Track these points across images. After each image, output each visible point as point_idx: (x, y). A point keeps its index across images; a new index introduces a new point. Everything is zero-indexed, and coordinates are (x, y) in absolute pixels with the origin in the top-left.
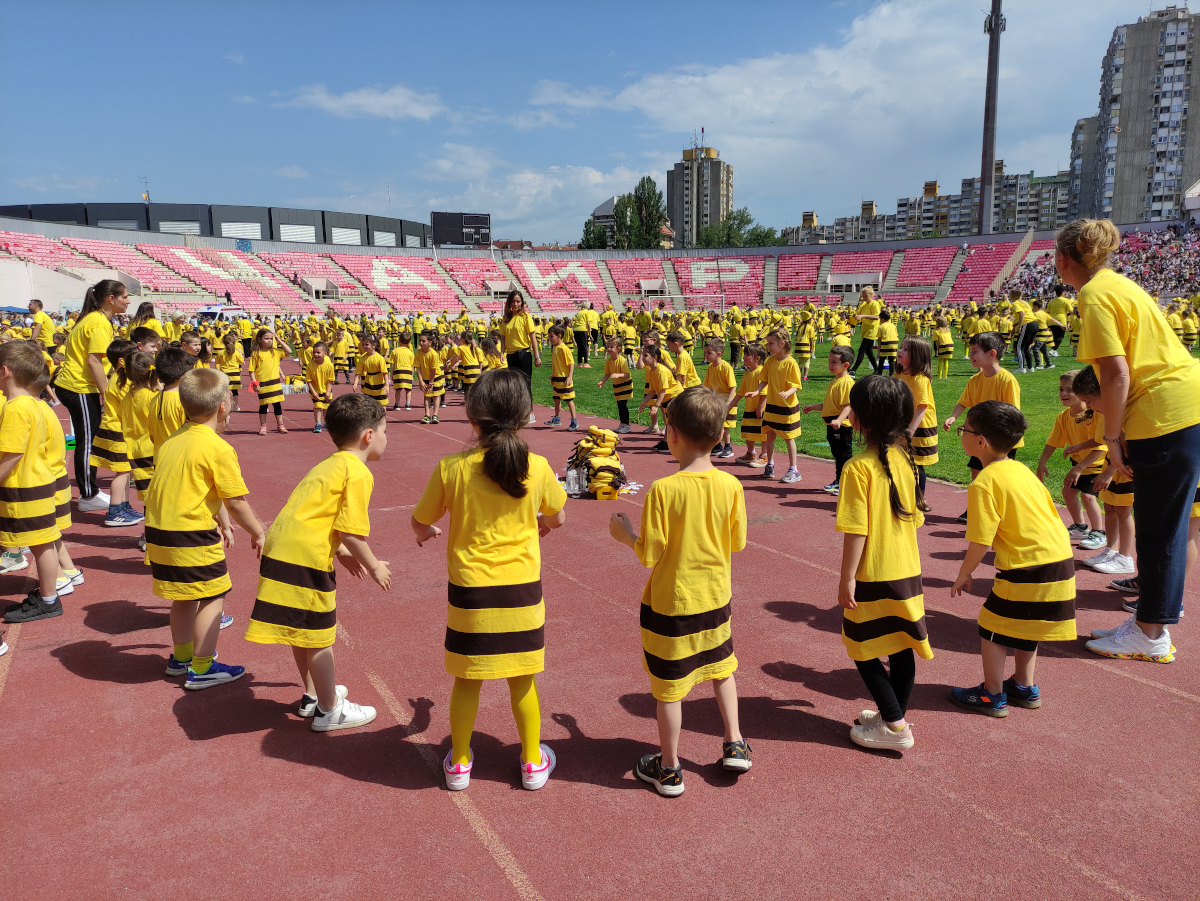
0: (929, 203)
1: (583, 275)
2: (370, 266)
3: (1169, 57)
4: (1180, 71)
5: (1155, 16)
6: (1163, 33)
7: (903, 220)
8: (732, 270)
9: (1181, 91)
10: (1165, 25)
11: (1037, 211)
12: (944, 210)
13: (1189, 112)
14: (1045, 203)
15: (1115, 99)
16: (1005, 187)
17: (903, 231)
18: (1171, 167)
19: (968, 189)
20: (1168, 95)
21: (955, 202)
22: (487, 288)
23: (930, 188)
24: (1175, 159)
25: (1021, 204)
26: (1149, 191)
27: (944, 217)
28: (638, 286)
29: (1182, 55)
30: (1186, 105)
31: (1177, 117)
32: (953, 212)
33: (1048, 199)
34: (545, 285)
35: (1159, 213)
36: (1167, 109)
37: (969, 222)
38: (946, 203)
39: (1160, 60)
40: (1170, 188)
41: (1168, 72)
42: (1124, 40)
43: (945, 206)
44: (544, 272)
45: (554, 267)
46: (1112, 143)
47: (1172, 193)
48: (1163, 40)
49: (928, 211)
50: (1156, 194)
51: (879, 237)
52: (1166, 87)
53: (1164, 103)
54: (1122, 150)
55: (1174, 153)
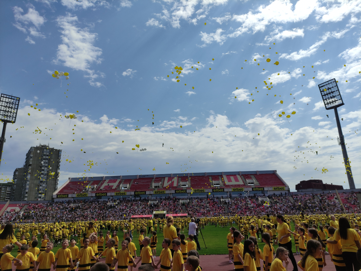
3: (44, 157)
4: (47, 161)
5: (41, 146)
6: (43, 151)
10: (44, 149)
15: (30, 165)
18: (44, 185)
20: (44, 166)
24: (45, 183)
26: (38, 191)
29: (47, 157)
31: (46, 172)
33: (4, 190)
35: (40, 197)
36: (43, 170)
39: (42, 158)
40: (43, 191)
42: (33, 150)
46: (29, 177)
48: (43, 153)
50: (40, 192)
53: (43, 168)
54: (31, 179)
55: (45, 181)
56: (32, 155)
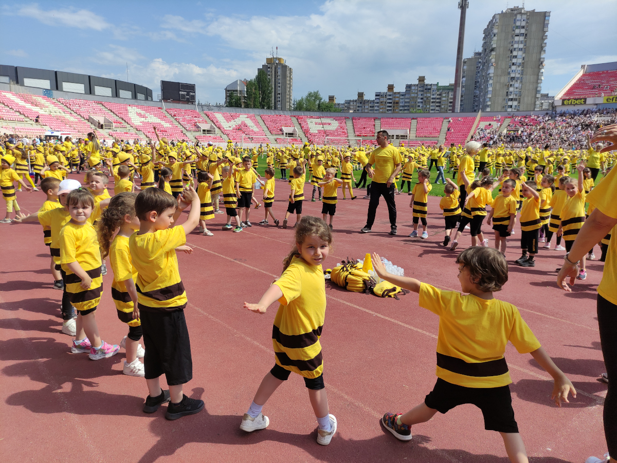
0: (390, 95)
1: (249, 122)
2: (126, 110)
3: (517, 31)
4: (522, 38)
5: (510, 11)
6: (515, 20)
7: (378, 103)
8: (329, 124)
9: (522, 49)
10: (516, 15)
11: (440, 102)
12: (397, 100)
13: (526, 59)
14: (444, 99)
15: (492, 50)
16: (426, 89)
17: (378, 108)
18: (517, 84)
19: (409, 89)
20: (516, 50)
21: (403, 95)
22: (198, 127)
23: (391, 87)
24: (519, 81)
25: (433, 98)
26: (507, 95)
27: (397, 103)
28: (281, 130)
29: (523, 31)
30: (524, 55)
31: (520, 61)
32: (401, 101)
33: (445, 97)
34: (230, 127)
35: (511, 107)
36: (516, 57)
37: (409, 106)
38: (398, 96)
39: (513, 33)
40: (516, 96)
41: (517, 39)
42: (498, 21)
43: (398, 97)
44: (228, 120)
45: (233, 117)
46: (491, 71)
47: (517, 97)
48: (515, 23)
49: (390, 99)
50: (511, 97)
51: (366, 111)
52: (516, 46)
53: (515, 53)
54: (496, 75)
55: (518, 78)
56: (495, 31)
